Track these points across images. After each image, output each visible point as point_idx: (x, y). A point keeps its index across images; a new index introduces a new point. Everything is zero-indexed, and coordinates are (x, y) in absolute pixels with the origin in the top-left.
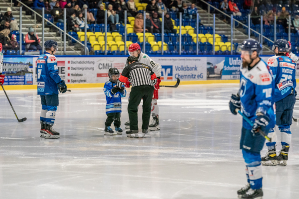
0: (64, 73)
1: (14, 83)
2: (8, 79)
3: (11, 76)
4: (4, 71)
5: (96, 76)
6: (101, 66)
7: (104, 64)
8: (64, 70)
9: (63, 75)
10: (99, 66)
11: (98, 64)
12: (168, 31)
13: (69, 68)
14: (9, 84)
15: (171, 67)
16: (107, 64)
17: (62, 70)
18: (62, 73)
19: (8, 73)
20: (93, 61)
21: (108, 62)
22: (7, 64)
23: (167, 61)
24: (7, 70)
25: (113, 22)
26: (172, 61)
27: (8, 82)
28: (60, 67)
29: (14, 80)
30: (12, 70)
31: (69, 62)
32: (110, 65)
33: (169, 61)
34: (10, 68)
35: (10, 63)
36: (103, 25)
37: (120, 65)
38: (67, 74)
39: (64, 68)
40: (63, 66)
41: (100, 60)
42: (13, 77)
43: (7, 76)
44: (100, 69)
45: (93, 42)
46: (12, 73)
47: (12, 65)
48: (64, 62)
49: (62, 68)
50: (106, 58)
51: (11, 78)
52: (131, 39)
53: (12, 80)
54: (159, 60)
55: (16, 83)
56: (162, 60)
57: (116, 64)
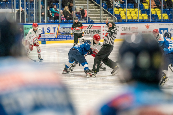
0: (100, 33)
1: (70, 39)
2: (67, 37)
3: (68, 35)
4: (64, 32)
5: (120, 34)
6: (123, 29)
7: (125, 28)
8: (100, 32)
9: (100, 34)
10: (122, 29)
11: (122, 28)
12: (170, 7)
13: (103, 30)
14: (67, 40)
15: (167, 29)
16: (127, 28)
17: (99, 32)
18: (99, 33)
19: (66, 34)
20: (118, 26)
21: (127, 27)
22: (66, 28)
23: (165, 26)
24: (66, 32)
25: (137, 3)
26: (168, 25)
27: (67, 38)
28: (98, 29)
29: (70, 37)
30: (69, 32)
31: (103, 27)
32: (129, 28)
33: (166, 26)
34: (68, 30)
35: (67, 28)
36: (125, 4)
37: (135, 28)
38: (102, 34)
39: (100, 30)
40: (100, 29)
41: (123, 25)
42: (69, 36)
43: (66, 35)
44: (123, 30)
45: (122, 14)
46: (69, 33)
47: (69, 28)
48: (100, 27)
49: (99, 30)
50: (126, 24)
51: (68, 36)
52: (146, 12)
53: (69, 37)
54: (160, 25)
55: (71, 39)
56: (162, 25)
57: (132, 27)
